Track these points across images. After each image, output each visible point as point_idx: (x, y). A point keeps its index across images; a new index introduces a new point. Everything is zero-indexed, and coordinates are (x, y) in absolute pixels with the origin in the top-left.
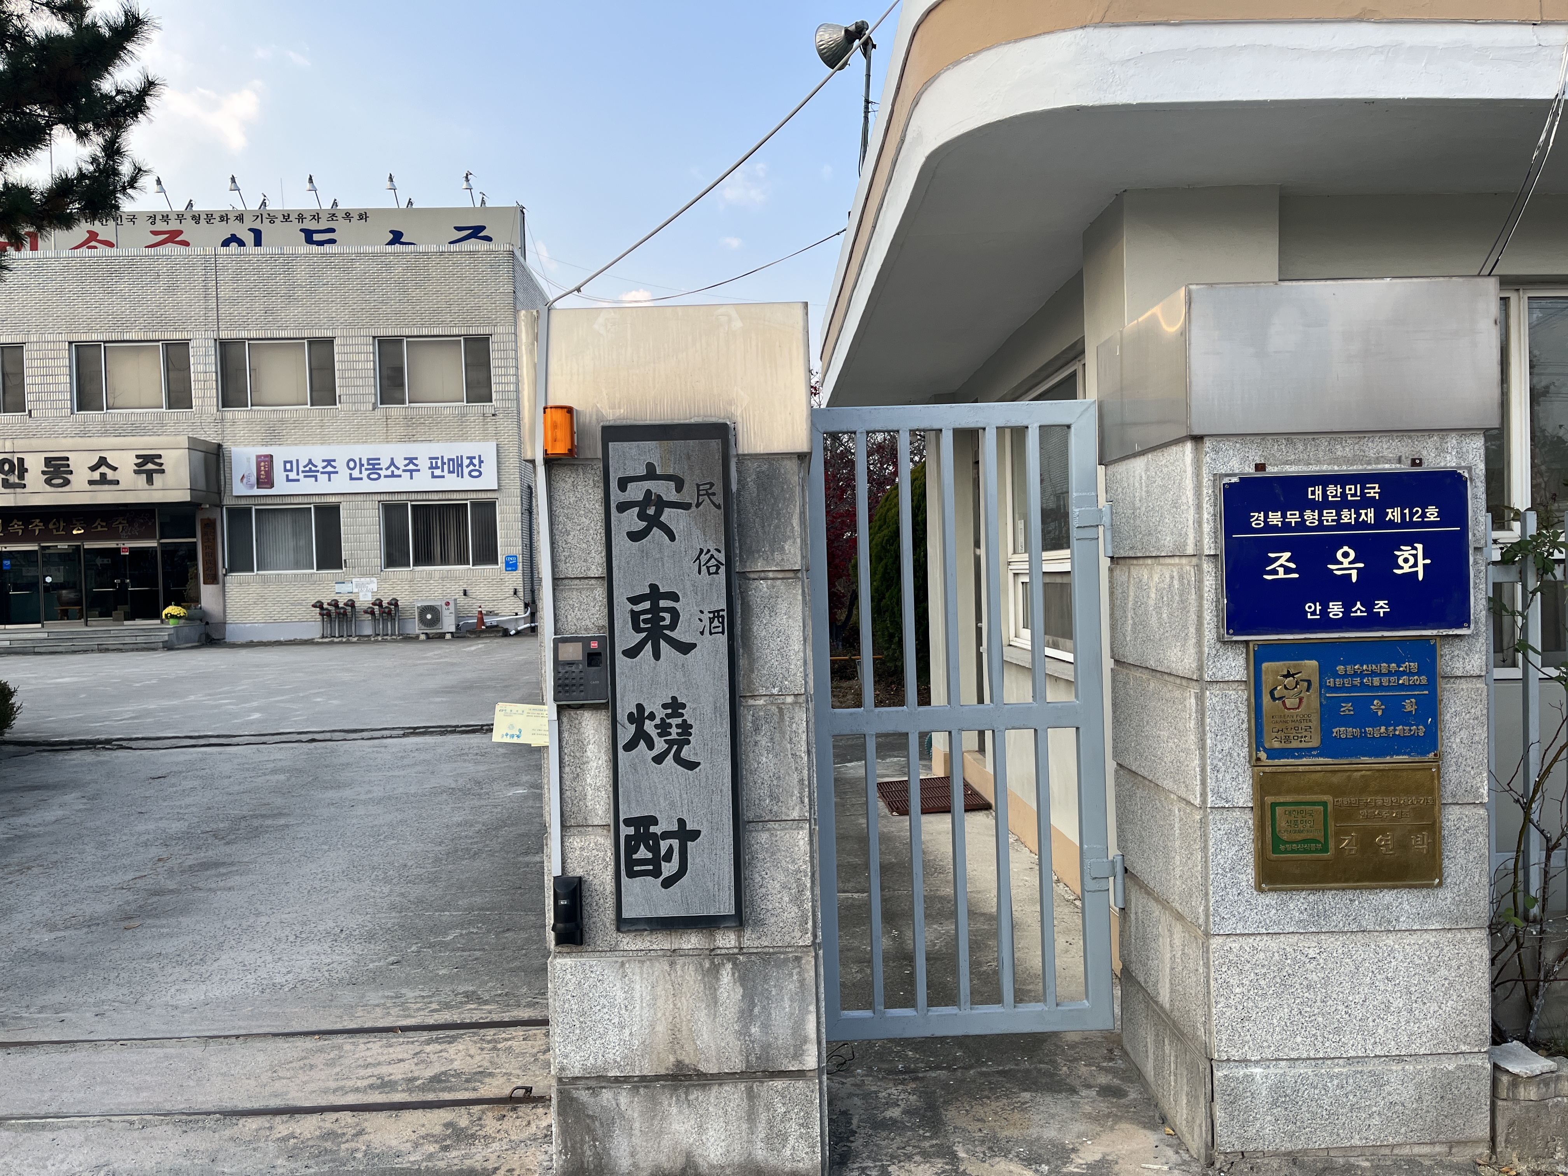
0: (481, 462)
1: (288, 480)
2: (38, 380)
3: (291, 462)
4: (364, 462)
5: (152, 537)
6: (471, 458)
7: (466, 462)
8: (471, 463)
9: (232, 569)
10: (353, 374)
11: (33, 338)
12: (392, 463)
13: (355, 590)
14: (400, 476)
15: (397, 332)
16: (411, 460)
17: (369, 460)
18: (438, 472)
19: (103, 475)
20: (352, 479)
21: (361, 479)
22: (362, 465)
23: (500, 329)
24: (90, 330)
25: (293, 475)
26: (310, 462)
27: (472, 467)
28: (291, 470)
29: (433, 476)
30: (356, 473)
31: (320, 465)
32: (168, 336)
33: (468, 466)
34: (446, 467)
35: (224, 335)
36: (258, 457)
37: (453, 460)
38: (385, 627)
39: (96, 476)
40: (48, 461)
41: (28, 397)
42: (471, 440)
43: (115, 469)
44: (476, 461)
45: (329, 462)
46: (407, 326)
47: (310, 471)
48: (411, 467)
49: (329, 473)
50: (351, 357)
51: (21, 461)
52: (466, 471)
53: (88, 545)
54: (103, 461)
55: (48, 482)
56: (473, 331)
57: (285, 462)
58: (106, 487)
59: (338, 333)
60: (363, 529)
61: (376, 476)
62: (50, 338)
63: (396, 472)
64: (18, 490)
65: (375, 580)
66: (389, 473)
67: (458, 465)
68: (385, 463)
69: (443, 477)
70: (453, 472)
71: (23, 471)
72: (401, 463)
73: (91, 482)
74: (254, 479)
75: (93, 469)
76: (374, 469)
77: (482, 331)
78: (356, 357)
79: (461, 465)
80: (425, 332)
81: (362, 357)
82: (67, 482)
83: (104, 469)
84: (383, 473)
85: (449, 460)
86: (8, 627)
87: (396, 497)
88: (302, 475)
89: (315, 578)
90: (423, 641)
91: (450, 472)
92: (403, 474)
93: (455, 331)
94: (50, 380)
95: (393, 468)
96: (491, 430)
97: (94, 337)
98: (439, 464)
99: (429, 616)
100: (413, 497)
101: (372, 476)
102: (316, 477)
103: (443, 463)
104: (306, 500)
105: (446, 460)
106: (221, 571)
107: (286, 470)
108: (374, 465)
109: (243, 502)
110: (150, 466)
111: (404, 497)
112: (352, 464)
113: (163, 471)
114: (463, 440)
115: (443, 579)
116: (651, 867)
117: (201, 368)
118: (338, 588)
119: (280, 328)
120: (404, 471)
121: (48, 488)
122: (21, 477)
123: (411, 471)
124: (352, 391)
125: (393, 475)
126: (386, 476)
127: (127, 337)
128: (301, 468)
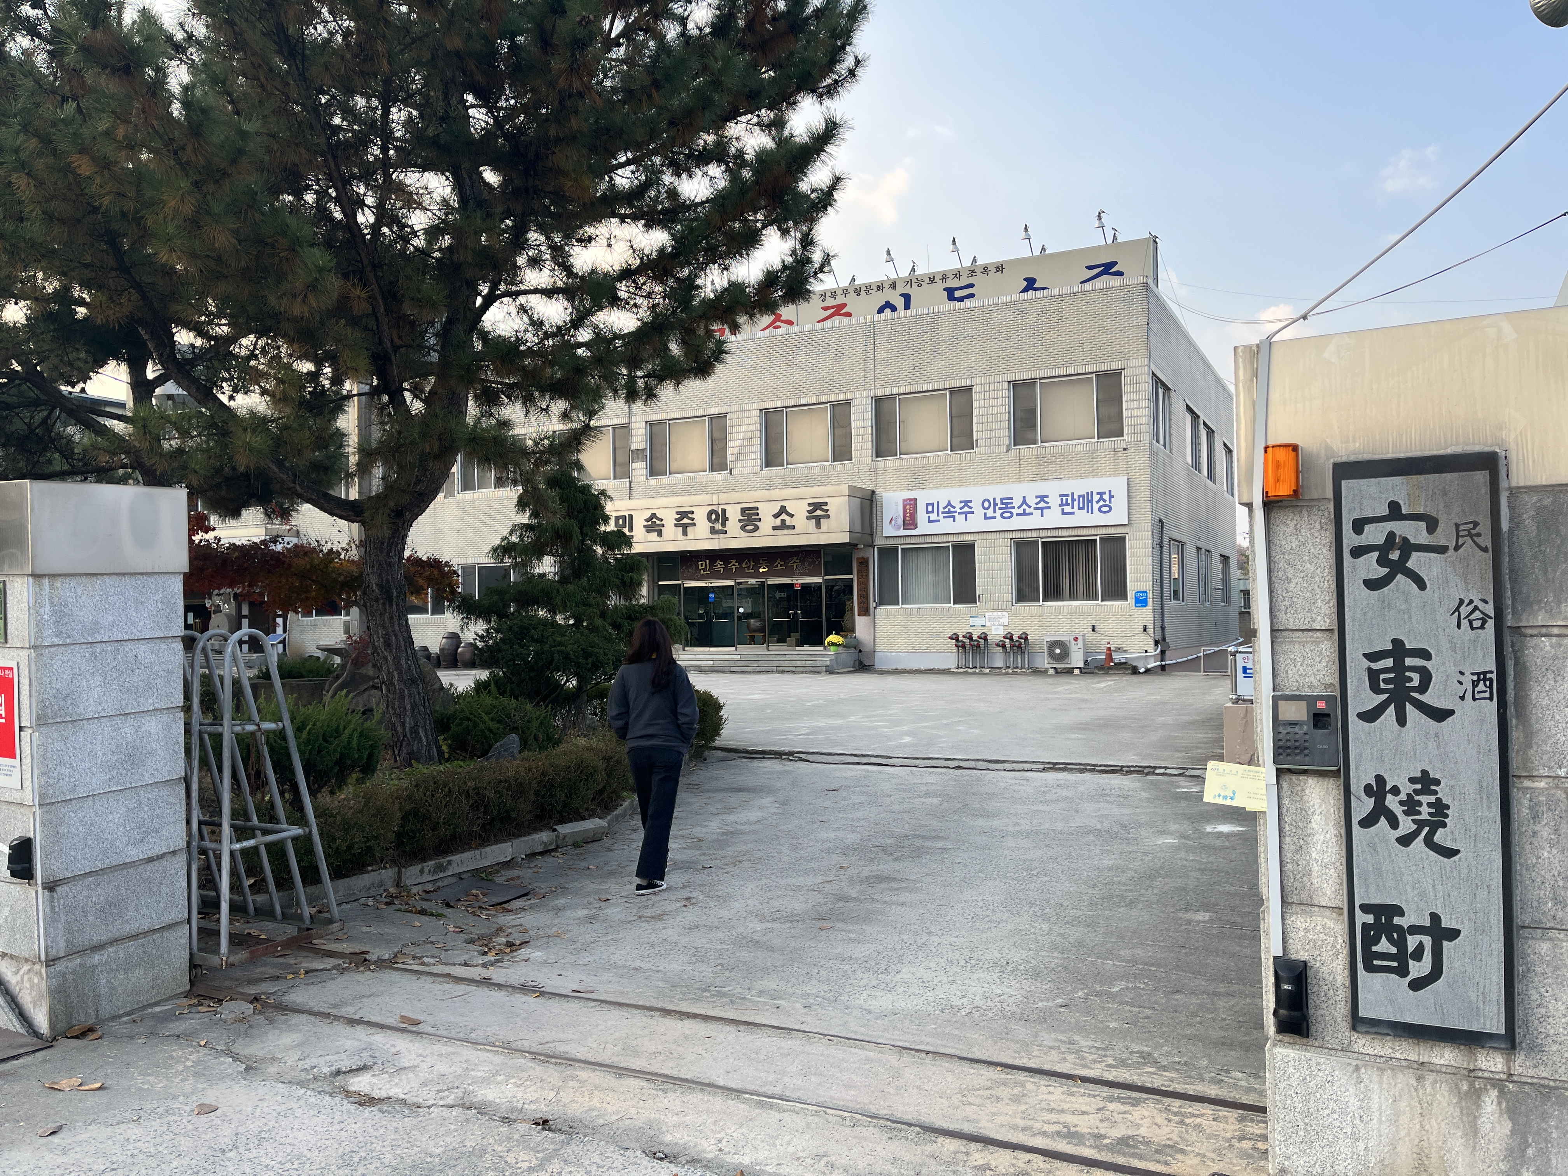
0: (1111, 497)
1: (930, 521)
2: (737, 443)
3: (932, 504)
4: (998, 501)
5: (817, 574)
6: (1101, 494)
7: (1096, 498)
8: (1101, 499)
9: (881, 603)
10: (990, 419)
11: (735, 408)
12: (1024, 502)
13: (988, 624)
14: (1031, 514)
15: (1031, 375)
16: (1042, 498)
17: (1002, 499)
18: (1068, 509)
19: (783, 521)
20: (986, 518)
21: (995, 518)
22: (995, 505)
23: (1133, 363)
24: (776, 398)
25: (934, 517)
26: (949, 503)
27: (1102, 503)
28: (932, 512)
29: (1063, 513)
30: (990, 513)
31: (958, 506)
32: (834, 398)
33: (1098, 502)
34: (1076, 503)
35: (879, 393)
36: (905, 500)
37: (1083, 496)
38: (1015, 660)
39: (778, 522)
40: (743, 510)
41: (730, 458)
42: (1102, 476)
43: (792, 516)
44: (1106, 497)
45: (966, 503)
46: (1040, 369)
47: (949, 512)
48: (1042, 504)
49: (966, 513)
50: (987, 403)
51: (724, 511)
52: (1096, 507)
53: (771, 581)
54: (783, 510)
55: (743, 528)
56: (1105, 367)
57: (928, 505)
58: (785, 532)
59: (977, 381)
60: (996, 566)
61: (1008, 515)
62: (746, 407)
63: (1028, 510)
64: (722, 536)
65: (1006, 614)
66: (1021, 511)
67: (1088, 501)
68: (1017, 502)
69: (1073, 513)
70: (1083, 508)
71: (725, 520)
72: (1033, 501)
73: (775, 528)
74: (900, 521)
75: (776, 516)
76: (1007, 508)
77: (1114, 366)
78: (992, 402)
79: (1091, 501)
80: (1058, 372)
81: (999, 402)
82: (757, 528)
83: (784, 516)
84: (1015, 511)
85: (1079, 496)
86: (712, 649)
87: (1028, 535)
88: (941, 516)
89: (951, 611)
90: (1051, 675)
91: (1079, 508)
92: (1035, 512)
93: (1088, 369)
94: (746, 442)
95: (1024, 506)
96: (1122, 465)
97: (779, 404)
98: (1070, 501)
99: (1058, 651)
100: (1043, 533)
101: (1006, 515)
102: (954, 517)
103: (1073, 500)
104: (945, 539)
105: (1076, 497)
106: (872, 605)
107: (928, 512)
108: (1007, 504)
109: (891, 542)
110: (819, 512)
111: (1035, 534)
112: (986, 504)
113: (828, 517)
114: (1094, 476)
115: (1071, 614)
116: (1395, 964)
117: (860, 424)
118: (973, 621)
119: (926, 382)
120: (1035, 509)
121: (743, 534)
122: (724, 525)
123: (1042, 509)
124: (987, 434)
125: (1024, 514)
126: (1018, 515)
127: (803, 402)
128: (941, 510)
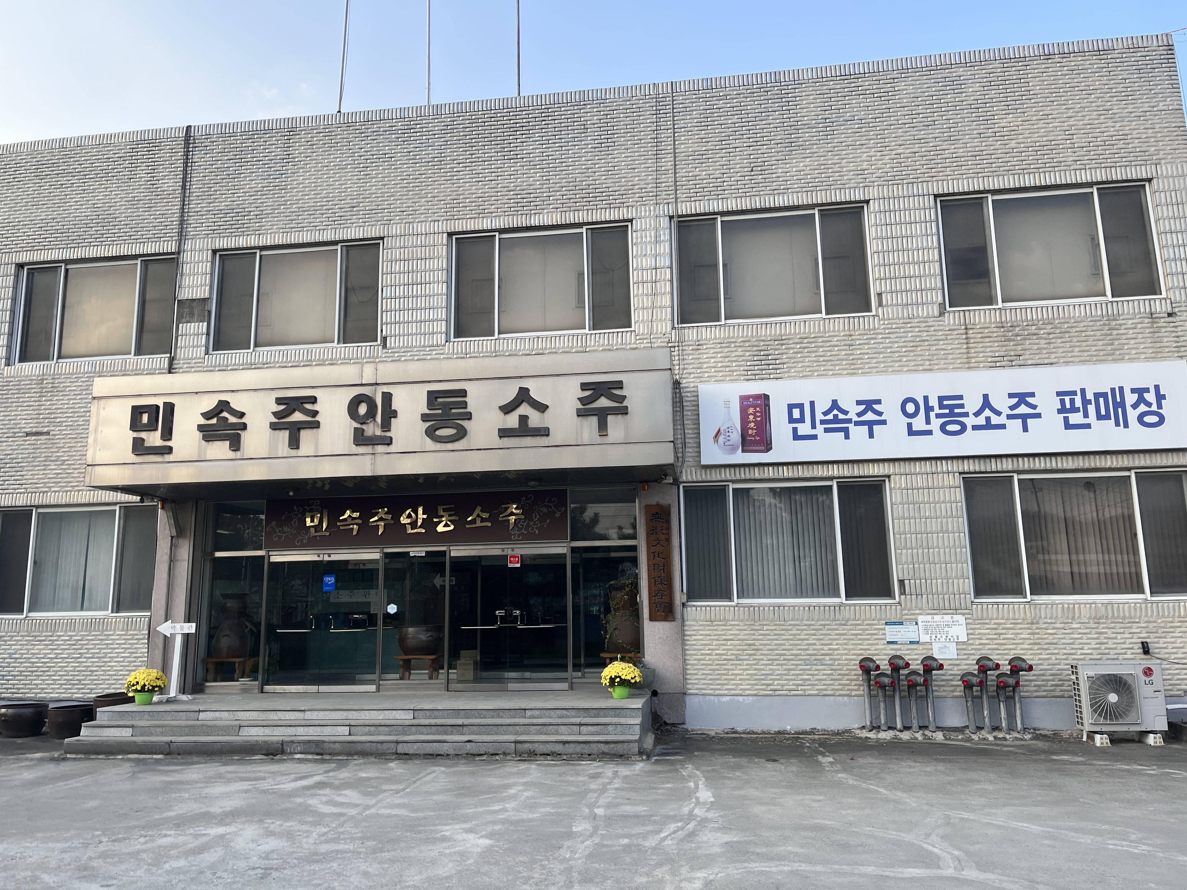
0: (1160, 398)
1: (796, 437)
2: (399, 291)
3: (801, 406)
4: (934, 402)
6: (1140, 392)
7: (1131, 398)
8: (1141, 400)
10: (903, 257)
11: (396, 230)
12: (986, 403)
13: (924, 638)
14: (1003, 427)
15: (978, 184)
16: (1022, 398)
17: (941, 399)
18: (1076, 418)
19: (523, 419)
20: (911, 432)
21: (929, 433)
22: (929, 409)
23: (1164, 169)
24: (482, 214)
25: (804, 429)
26: (835, 404)
27: (1143, 408)
28: (802, 420)
29: (1068, 426)
30: (919, 423)
31: (853, 410)
32: (597, 216)
33: (1135, 406)
34: (1091, 409)
35: (684, 208)
36: (744, 399)
37: (1104, 395)
38: (994, 713)
39: (512, 421)
40: (433, 397)
41: (384, 317)
42: (1131, 360)
43: (542, 408)
44: (1150, 397)
45: (869, 405)
46: (994, 174)
47: (836, 420)
48: (1023, 409)
49: (870, 424)
50: (896, 231)
51: (387, 398)
52: (1133, 415)
53: (458, 551)
54: (523, 396)
55: (430, 433)
56: (1118, 174)
57: (791, 407)
58: (528, 441)
59: (872, 193)
60: (933, 525)
61: (956, 428)
62: (421, 228)
63: (995, 420)
64: (380, 449)
65: (961, 619)
66: (981, 420)
67: (1116, 405)
68: (972, 404)
69: (1088, 426)
70: (1107, 417)
71: (390, 414)
72: (1002, 403)
73: (504, 433)
74: (736, 437)
75: (507, 409)
76: (952, 414)
77: (1133, 173)
78: (905, 230)
79: (1122, 404)
80: (1029, 181)
81: (918, 229)
82: (462, 433)
83: (524, 409)
84: (970, 421)
85: (1097, 396)
87: (993, 465)
88: (820, 428)
89: (847, 613)
90: (1102, 752)
91: (1099, 417)
92: (1010, 423)
93: (1084, 177)
94: (417, 290)
95: (987, 412)
96: (1168, 341)
97: (487, 224)
98: (1078, 403)
99: (1113, 698)
100: (1025, 464)
101: (950, 428)
102: (846, 431)
103: (1086, 402)
105: (1090, 396)
106: (679, 597)
107: (791, 420)
108: (951, 407)
109: (715, 476)
110: (603, 402)
111: (1007, 465)
112: (910, 408)
113: (624, 411)
114: (1115, 360)
117: (647, 262)
118: (892, 634)
119: (774, 192)
120: (1009, 417)
121: (429, 444)
122: (386, 425)
123: (1024, 418)
124: (900, 285)
125: (988, 426)
126: (975, 428)
128: (819, 417)
